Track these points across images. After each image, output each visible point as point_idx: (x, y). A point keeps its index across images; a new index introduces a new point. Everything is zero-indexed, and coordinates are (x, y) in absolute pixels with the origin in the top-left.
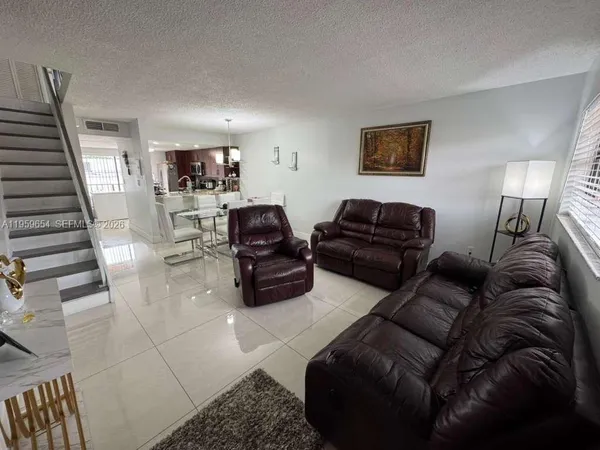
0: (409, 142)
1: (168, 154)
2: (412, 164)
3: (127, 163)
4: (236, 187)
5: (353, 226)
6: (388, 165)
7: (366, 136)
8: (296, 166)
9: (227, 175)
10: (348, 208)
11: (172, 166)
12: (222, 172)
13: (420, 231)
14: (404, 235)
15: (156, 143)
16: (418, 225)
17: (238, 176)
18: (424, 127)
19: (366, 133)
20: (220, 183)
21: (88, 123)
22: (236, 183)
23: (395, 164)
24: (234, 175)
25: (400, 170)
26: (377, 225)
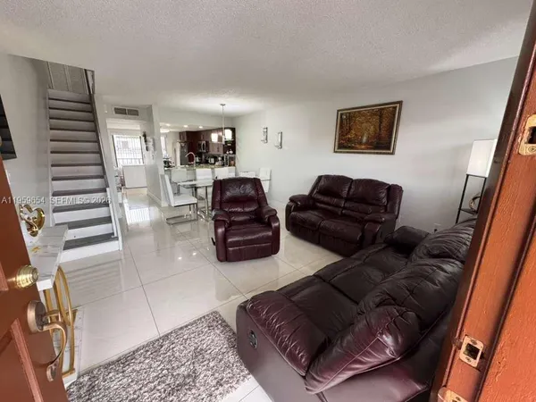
0: (381, 122)
1: (181, 134)
2: (382, 143)
3: (146, 141)
4: (232, 162)
5: (326, 199)
6: (361, 143)
7: (341, 117)
8: (281, 145)
9: (225, 153)
10: (322, 183)
11: (183, 145)
12: (221, 149)
13: (386, 207)
14: (370, 209)
15: (168, 125)
16: (385, 200)
17: (234, 153)
18: (395, 108)
19: (342, 115)
20: (220, 159)
21: (115, 109)
22: (233, 159)
23: (366, 143)
24: (231, 152)
25: (371, 149)
26: (347, 200)
